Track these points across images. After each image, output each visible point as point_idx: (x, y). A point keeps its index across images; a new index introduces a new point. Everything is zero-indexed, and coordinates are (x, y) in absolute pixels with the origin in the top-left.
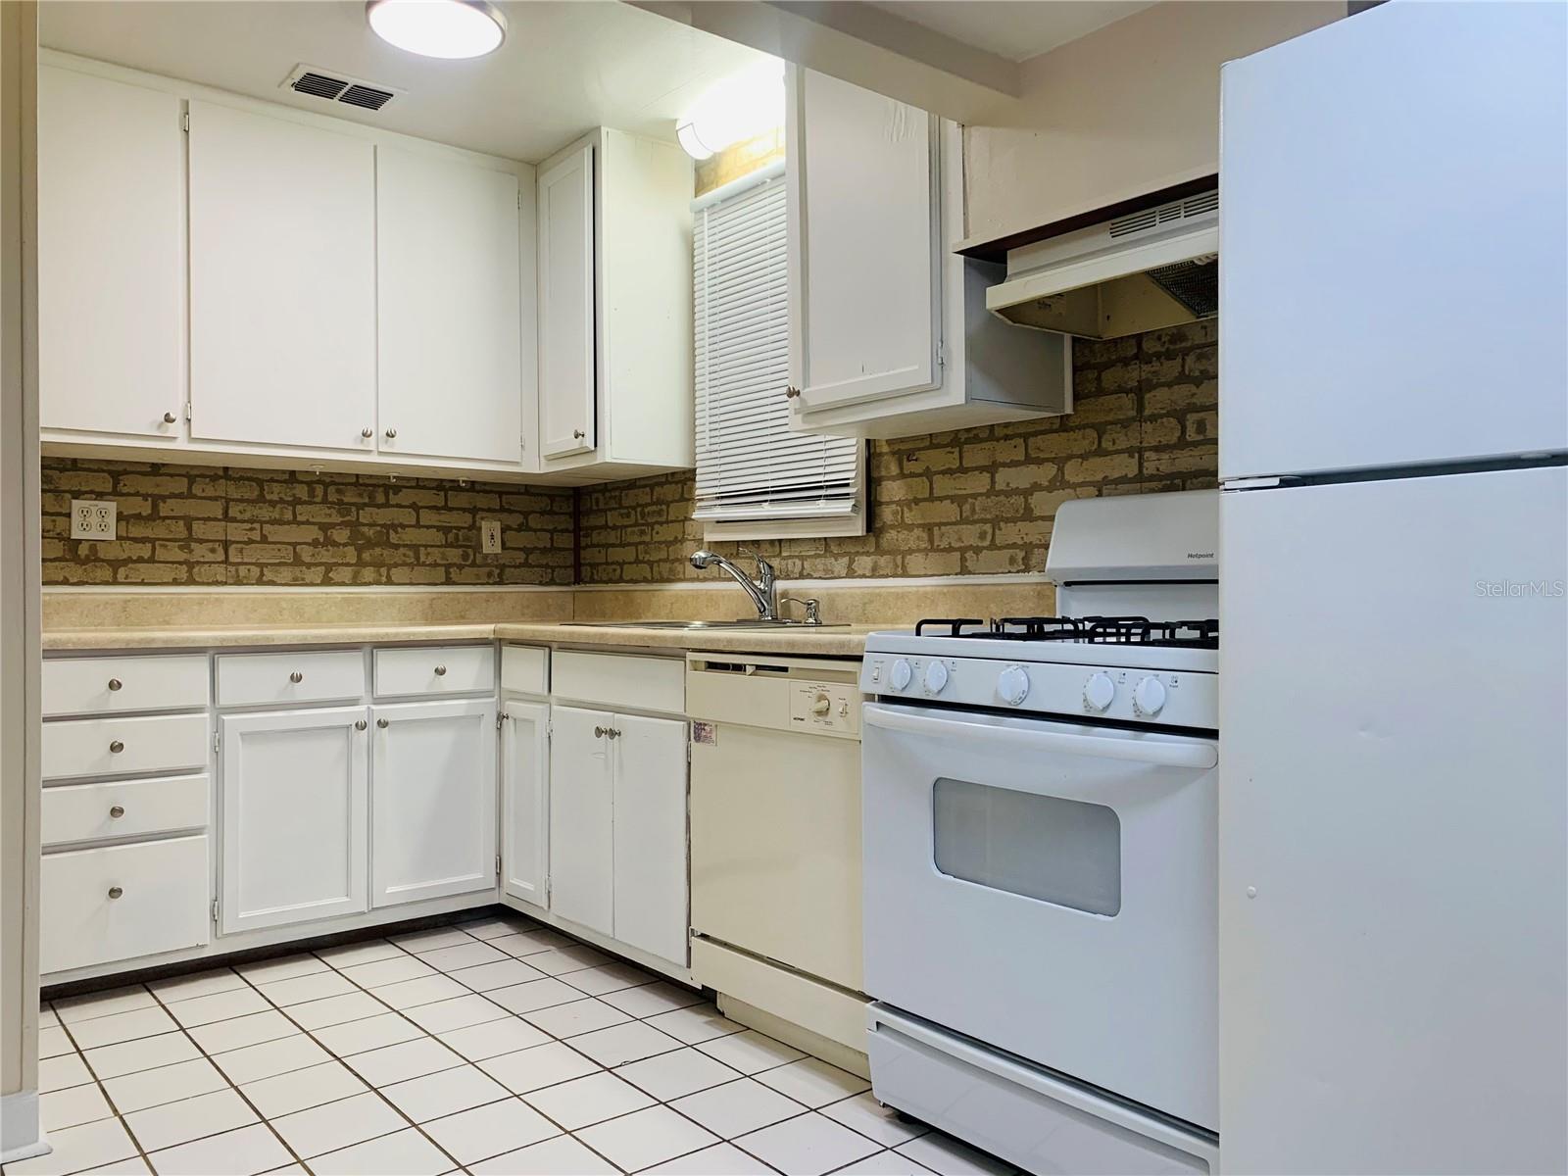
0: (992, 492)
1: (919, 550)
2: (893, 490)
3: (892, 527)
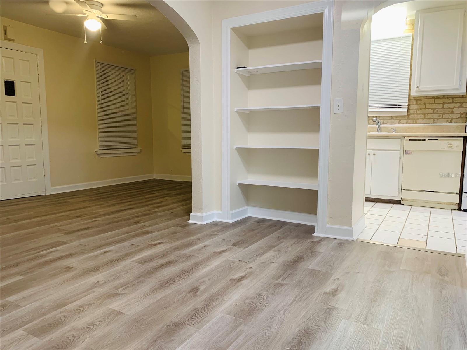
0: (443, 108)
1: (421, 119)
2: (414, 107)
3: (413, 114)
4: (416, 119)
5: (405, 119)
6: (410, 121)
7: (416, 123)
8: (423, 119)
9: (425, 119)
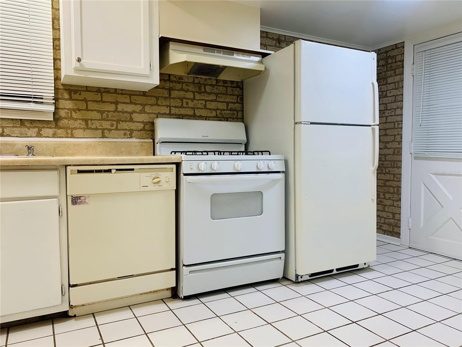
0: (116, 110)
2: (65, 104)
3: (65, 118)
4: (72, 129)
5: (50, 128)
6: (59, 131)
7: (72, 136)
8: (84, 129)
9: (88, 128)
